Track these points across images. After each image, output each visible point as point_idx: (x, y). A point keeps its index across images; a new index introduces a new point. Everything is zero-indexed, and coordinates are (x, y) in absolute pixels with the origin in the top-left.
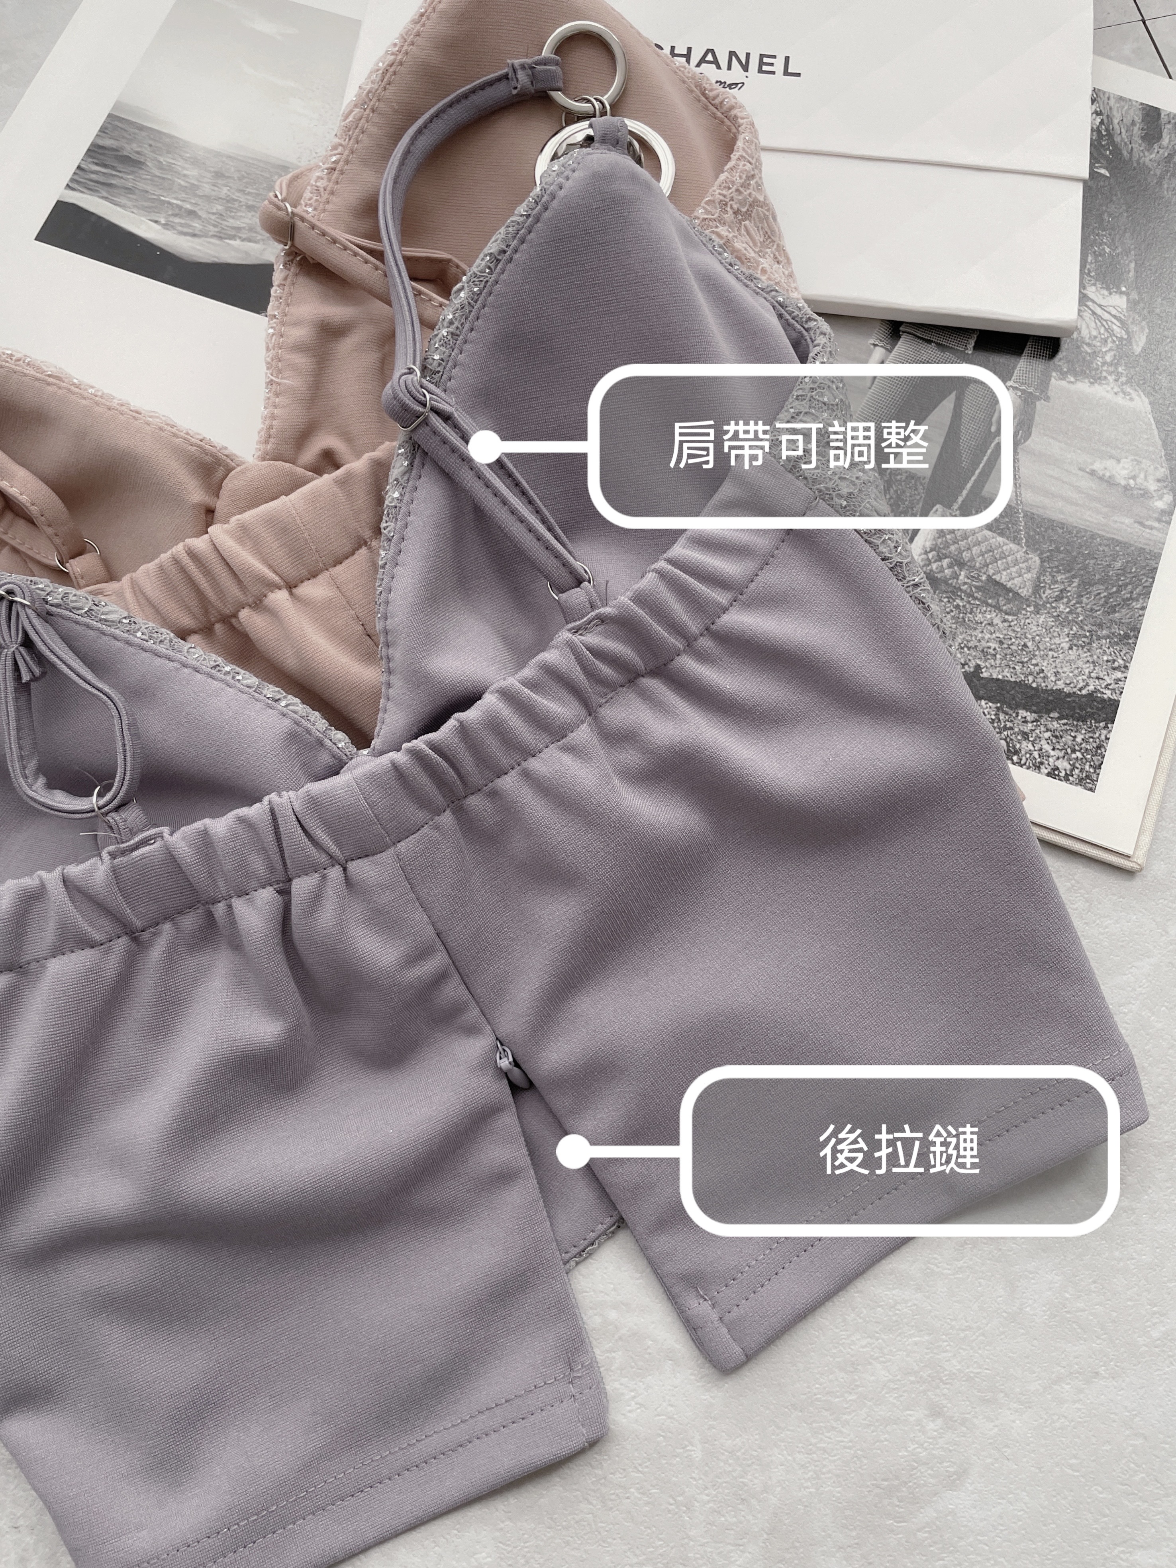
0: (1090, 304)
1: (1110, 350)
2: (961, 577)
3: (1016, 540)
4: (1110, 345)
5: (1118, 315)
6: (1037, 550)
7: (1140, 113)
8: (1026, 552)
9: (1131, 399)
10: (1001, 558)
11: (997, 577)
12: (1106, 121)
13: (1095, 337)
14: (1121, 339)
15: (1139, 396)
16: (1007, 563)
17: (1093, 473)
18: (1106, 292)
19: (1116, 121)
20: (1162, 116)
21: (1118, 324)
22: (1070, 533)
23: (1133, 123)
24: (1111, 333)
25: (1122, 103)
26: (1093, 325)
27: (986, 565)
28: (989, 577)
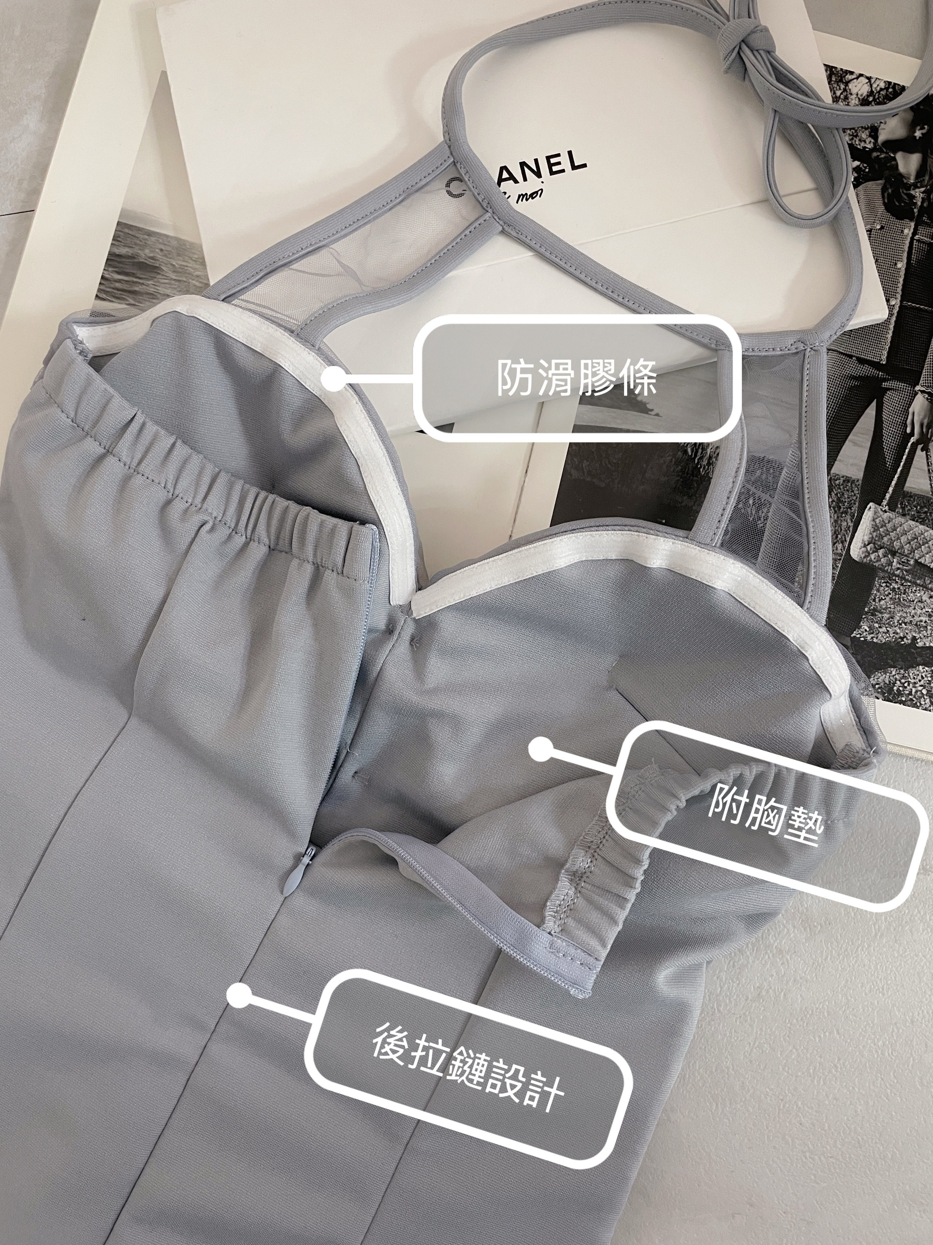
2: (894, 564)
10: (924, 544)
11: (922, 560)
16: (929, 547)
27: (913, 551)
28: (916, 561)
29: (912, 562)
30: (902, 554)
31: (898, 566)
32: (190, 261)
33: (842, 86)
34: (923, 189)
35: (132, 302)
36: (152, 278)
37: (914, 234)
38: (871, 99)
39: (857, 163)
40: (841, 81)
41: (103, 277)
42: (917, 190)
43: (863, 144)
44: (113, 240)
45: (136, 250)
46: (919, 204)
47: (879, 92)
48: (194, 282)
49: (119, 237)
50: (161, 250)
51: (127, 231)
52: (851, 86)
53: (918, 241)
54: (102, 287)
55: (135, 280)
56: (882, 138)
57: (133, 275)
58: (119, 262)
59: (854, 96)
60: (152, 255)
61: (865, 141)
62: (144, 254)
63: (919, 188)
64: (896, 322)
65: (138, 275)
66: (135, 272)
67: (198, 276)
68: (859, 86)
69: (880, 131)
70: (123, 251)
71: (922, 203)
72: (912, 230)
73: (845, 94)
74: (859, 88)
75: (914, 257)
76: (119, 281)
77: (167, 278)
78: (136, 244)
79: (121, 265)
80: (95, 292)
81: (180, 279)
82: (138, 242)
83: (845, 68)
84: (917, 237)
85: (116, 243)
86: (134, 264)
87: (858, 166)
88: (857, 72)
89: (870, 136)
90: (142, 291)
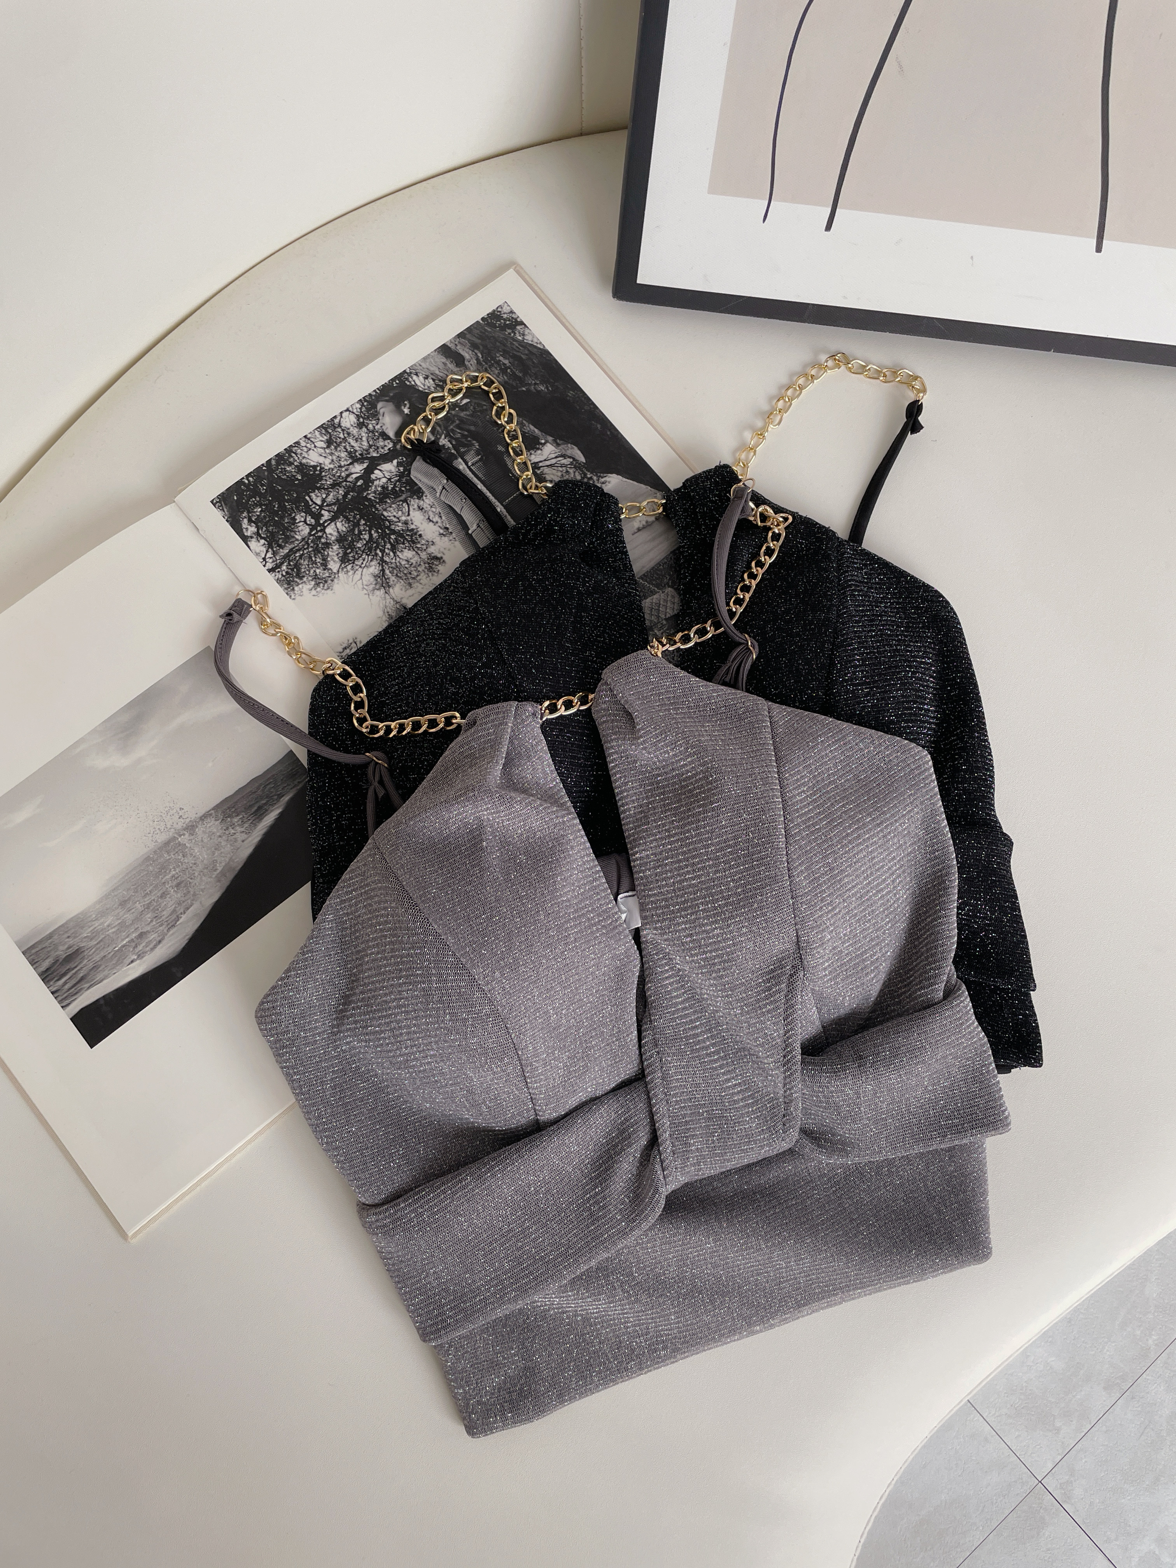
0: (541, 464)
1: (574, 472)
2: (658, 633)
3: (653, 593)
4: (571, 471)
5: (556, 455)
6: (665, 585)
7: (440, 356)
8: (663, 592)
9: (609, 482)
10: (659, 607)
11: (668, 616)
12: (434, 378)
13: (562, 475)
14: (571, 463)
15: (609, 477)
16: (663, 605)
17: (639, 530)
18: (539, 452)
19: (437, 372)
20: (450, 346)
21: (561, 458)
22: (666, 563)
23: (445, 364)
24: (566, 466)
25: (428, 360)
26: (554, 471)
27: (658, 617)
28: (666, 619)
29: (664, 622)
30: (656, 624)
31: (661, 632)
32: (93, 923)
33: (339, 430)
34: (443, 436)
35: (87, 985)
36: (83, 958)
37: (466, 463)
38: (361, 420)
39: (395, 462)
40: (335, 428)
41: (53, 993)
42: (441, 440)
43: (386, 448)
44: (32, 965)
45: (54, 955)
46: (450, 446)
47: (361, 412)
48: (110, 931)
49: (33, 960)
50: (69, 937)
51: (33, 951)
52: (343, 425)
53: (473, 465)
54: (60, 998)
55: (74, 971)
56: (391, 434)
57: (69, 970)
58: (52, 973)
59: (351, 429)
60: (66, 946)
61: (385, 446)
62: (62, 952)
63: (440, 438)
64: (512, 518)
65: (73, 966)
66: (68, 967)
67: (108, 926)
68: (347, 420)
69: (386, 432)
70: (46, 965)
71: (451, 444)
72: (463, 463)
73: (345, 432)
74: (349, 421)
75: (480, 475)
76: (65, 983)
77: (91, 948)
78: (49, 952)
79: (55, 974)
80: (59, 1006)
81: (100, 939)
82: (49, 949)
83: (329, 419)
84: (470, 464)
85: (37, 965)
86: (62, 964)
87: (398, 462)
88: (337, 413)
89: (384, 440)
90: (86, 972)
